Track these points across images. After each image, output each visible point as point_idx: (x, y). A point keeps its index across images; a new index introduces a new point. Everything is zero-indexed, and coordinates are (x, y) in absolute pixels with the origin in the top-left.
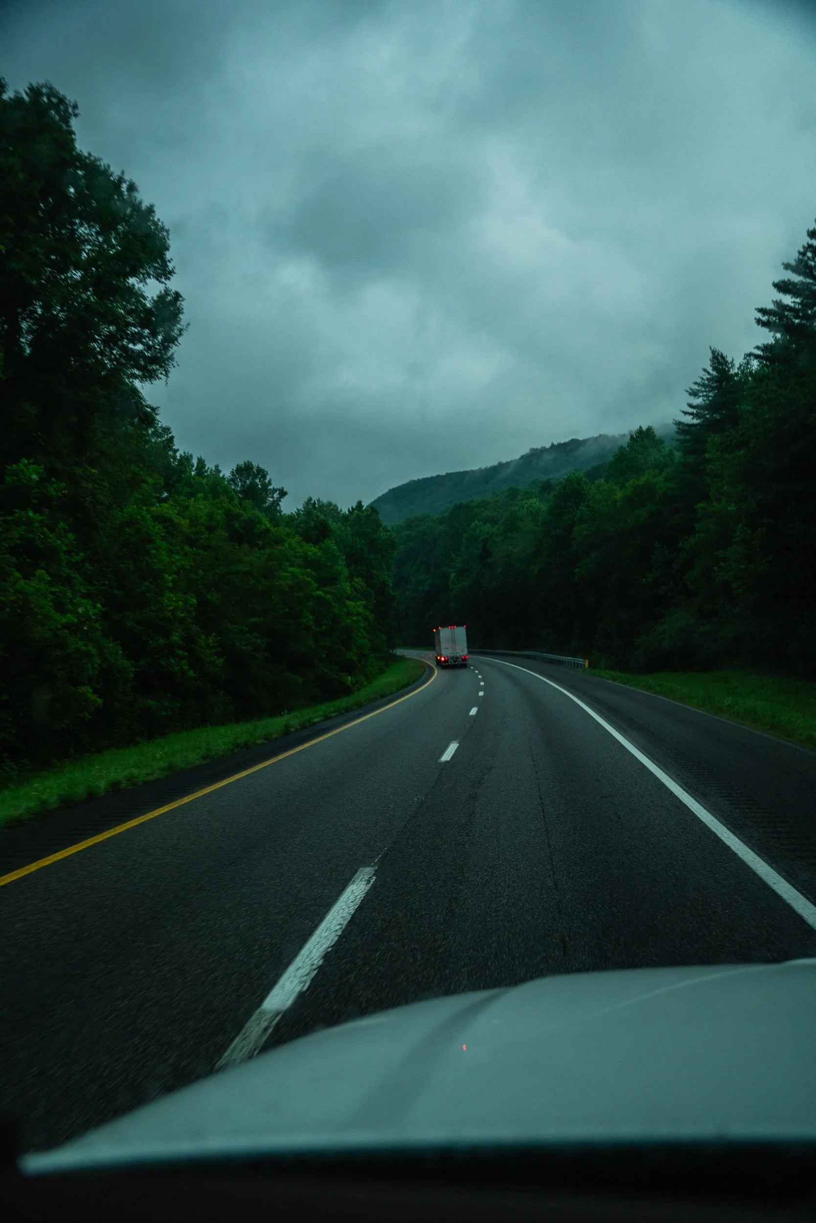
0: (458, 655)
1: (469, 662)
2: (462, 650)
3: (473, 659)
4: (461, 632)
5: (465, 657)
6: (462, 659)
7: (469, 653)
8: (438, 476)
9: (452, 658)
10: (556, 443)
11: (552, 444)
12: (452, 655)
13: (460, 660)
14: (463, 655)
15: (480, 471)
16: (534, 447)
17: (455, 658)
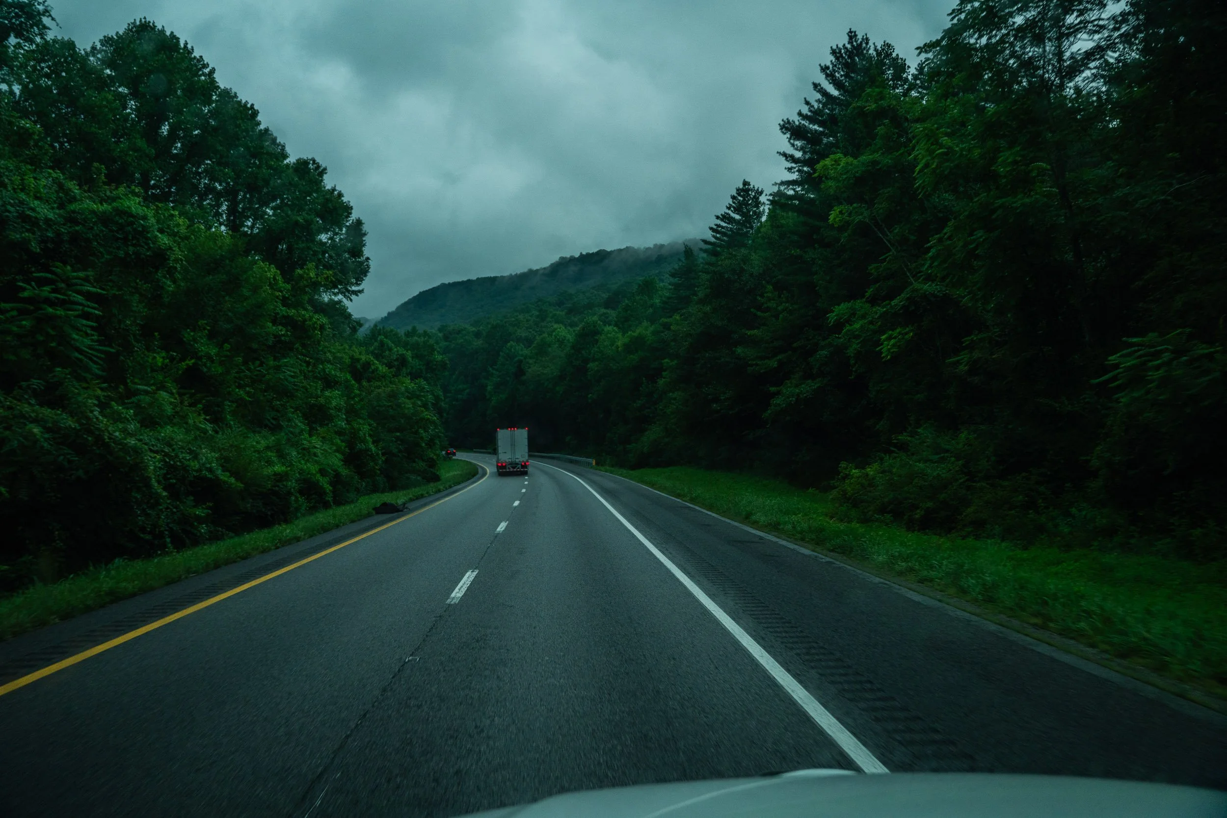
0: (517, 460)
1: (530, 470)
2: (521, 454)
3: (536, 465)
4: (522, 435)
5: (525, 464)
6: (521, 465)
7: (530, 456)
8: (469, 280)
9: (511, 464)
10: (584, 253)
11: (581, 253)
12: (510, 460)
13: (520, 466)
14: (523, 461)
15: (511, 277)
16: (564, 256)
17: (514, 465)
